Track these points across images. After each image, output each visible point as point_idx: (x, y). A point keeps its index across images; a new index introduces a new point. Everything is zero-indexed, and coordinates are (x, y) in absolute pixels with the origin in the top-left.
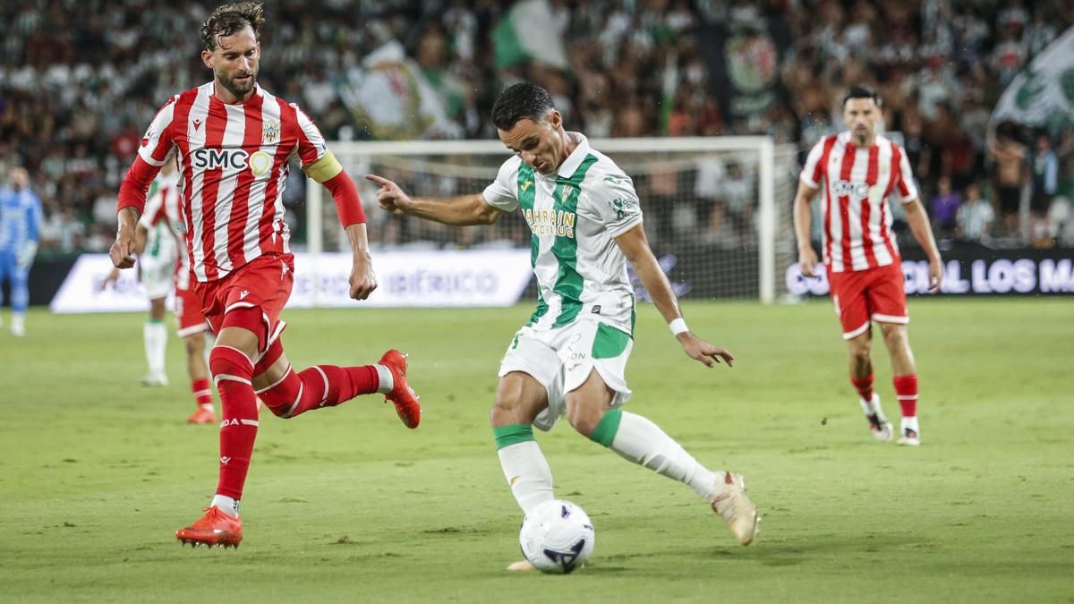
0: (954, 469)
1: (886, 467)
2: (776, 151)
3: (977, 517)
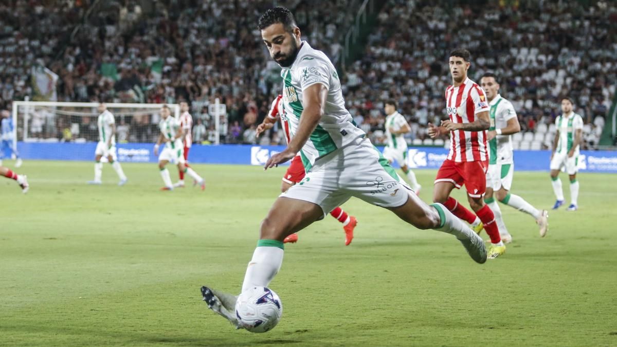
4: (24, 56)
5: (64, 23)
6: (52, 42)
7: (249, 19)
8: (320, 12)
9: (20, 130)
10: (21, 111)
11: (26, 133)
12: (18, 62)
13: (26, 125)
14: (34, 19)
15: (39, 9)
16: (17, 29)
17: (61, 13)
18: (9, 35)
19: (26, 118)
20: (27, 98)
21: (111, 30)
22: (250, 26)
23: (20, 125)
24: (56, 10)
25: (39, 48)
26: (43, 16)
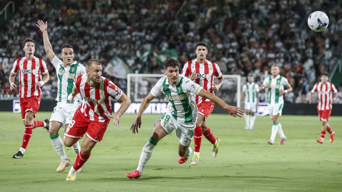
0: (283, 157)
1: (267, 156)
2: (241, 78)
3: (289, 169)
4: (134, 43)
5: (161, 20)
6: (154, 34)
7: (287, 17)
8: (337, 11)
9: (132, 93)
10: (133, 80)
11: (136, 96)
12: (130, 47)
13: (136, 90)
14: (140, 18)
15: (144, 11)
16: (129, 24)
17: (159, 13)
18: (124, 29)
19: (136, 86)
20: (137, 72)
21: (192, 25)
22: (288, 22)
23: (133, 90)
24: (156, 11)
25: (144, 37)
26: (147, 16)
